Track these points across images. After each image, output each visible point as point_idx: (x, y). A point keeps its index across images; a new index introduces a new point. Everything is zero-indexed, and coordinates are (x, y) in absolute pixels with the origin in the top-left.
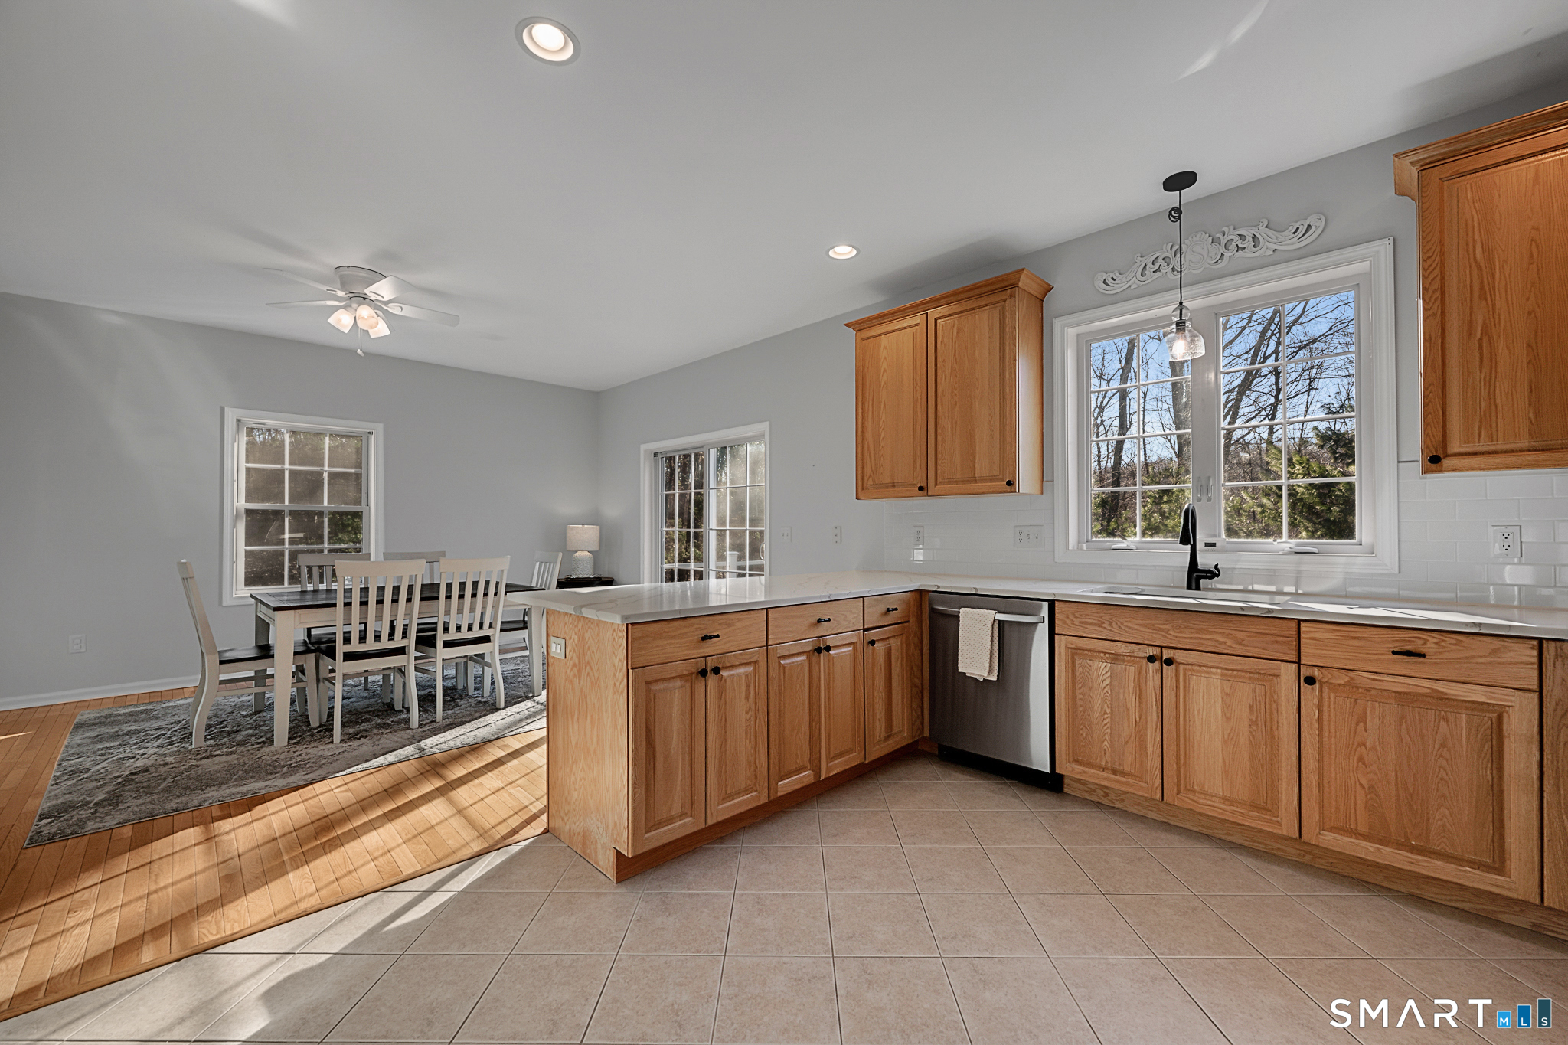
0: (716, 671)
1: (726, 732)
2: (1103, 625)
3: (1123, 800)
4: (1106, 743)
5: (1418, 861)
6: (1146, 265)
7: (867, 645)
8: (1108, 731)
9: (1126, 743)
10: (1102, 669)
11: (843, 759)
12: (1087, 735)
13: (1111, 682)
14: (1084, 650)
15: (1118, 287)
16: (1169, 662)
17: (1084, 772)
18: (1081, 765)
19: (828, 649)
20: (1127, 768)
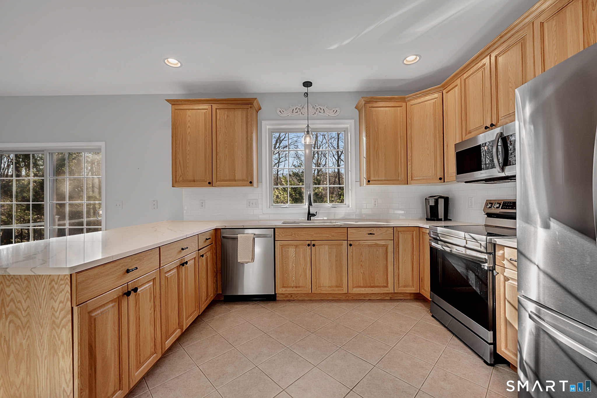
0: (135, 290)
1: (139, 326)
2: (293, 235)
3: (297, 296)
4: (294, 278)
5: (373, 290)
6: (293, 109)
7: (200, 257)
8: (294, 273)
9: (300, 276)
10: (292, 251)
11: (191, 317)
12: (287, 276)
13: (295, 255)
14: (286, 245)
15: (285, 115)
16: (314, 245)
17: (286, 290)
18: (285, 288)
19: (186, 263)
20: (300, 285)
